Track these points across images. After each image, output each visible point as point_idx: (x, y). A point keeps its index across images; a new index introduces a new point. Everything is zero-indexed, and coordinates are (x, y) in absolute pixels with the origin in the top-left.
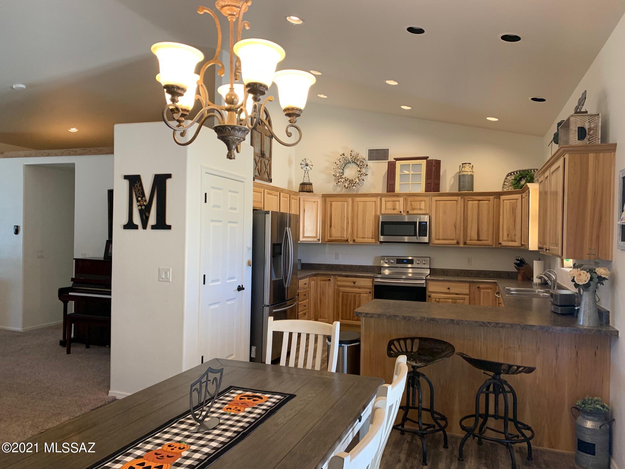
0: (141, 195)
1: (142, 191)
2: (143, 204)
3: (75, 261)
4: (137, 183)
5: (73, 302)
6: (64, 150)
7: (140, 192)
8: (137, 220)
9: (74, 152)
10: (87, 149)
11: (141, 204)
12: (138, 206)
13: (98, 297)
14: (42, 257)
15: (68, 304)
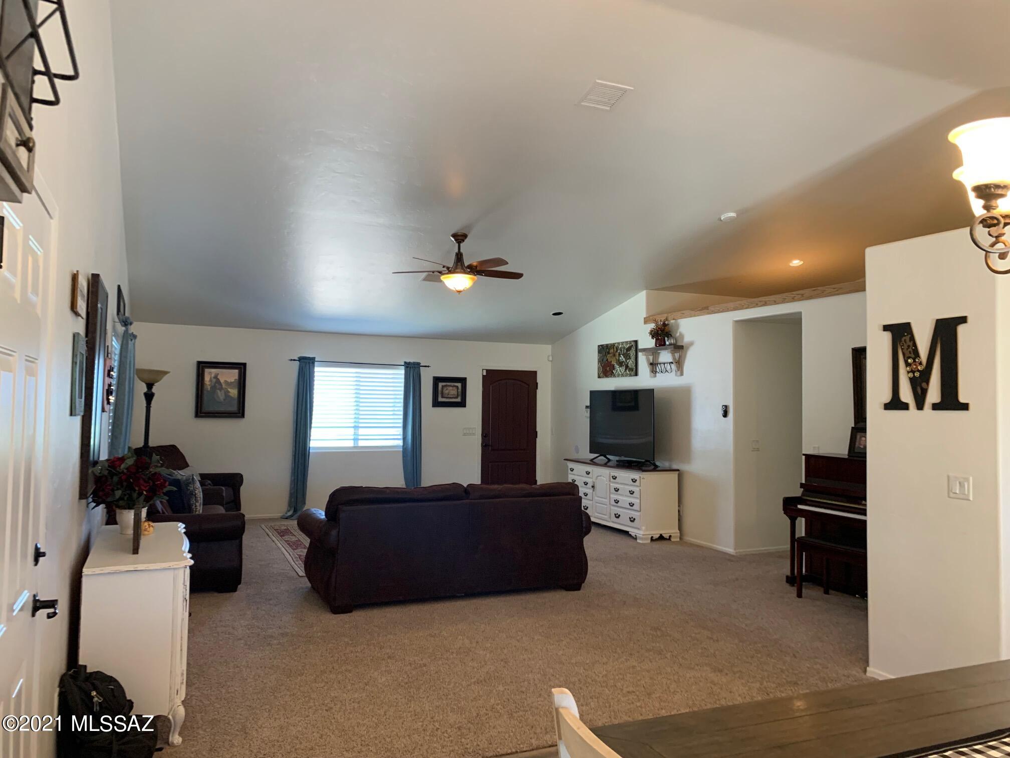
0: (912, 354)
1: (914, 348)
2: (916, 370)
3: (806, 458)
4: (905, 336)
5: (803, 519)
6: (786, 294)
7: (911, 350)
8: (906, 394)
9: (800, 296)
10: (819, 288)
11: (913, 369)
12: (908, 372)
13: (847, 517)
14: (758, 450)
15: (797, 522)
